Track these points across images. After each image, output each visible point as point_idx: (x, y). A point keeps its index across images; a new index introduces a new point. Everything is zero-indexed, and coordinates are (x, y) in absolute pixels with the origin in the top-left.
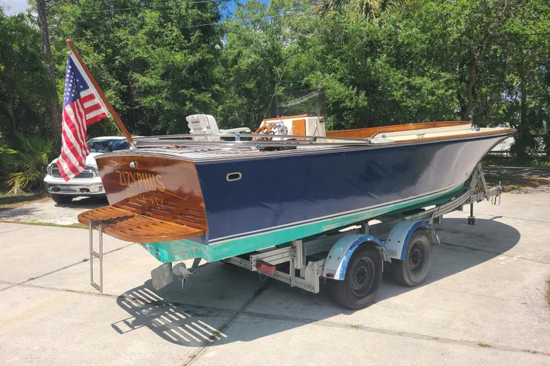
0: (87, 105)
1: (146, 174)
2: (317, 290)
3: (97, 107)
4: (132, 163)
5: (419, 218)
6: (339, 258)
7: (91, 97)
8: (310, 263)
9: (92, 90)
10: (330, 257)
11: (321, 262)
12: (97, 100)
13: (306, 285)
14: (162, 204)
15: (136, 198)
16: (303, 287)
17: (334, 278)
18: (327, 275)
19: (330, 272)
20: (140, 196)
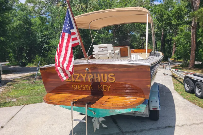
2: (148, 116)
3: (75, 39)
4: (87, 69)
6: (156, 101)
7: (74, 33)
9: (75, 30)
10: (151, 101)
12: (77, 35)
13: (143, 115)
14: (109, 88)
15: (81, 87)
16: (141, 116)
17: (157, 109)
18: (153, 109)
19: (154, 107)
20: (87, 85)
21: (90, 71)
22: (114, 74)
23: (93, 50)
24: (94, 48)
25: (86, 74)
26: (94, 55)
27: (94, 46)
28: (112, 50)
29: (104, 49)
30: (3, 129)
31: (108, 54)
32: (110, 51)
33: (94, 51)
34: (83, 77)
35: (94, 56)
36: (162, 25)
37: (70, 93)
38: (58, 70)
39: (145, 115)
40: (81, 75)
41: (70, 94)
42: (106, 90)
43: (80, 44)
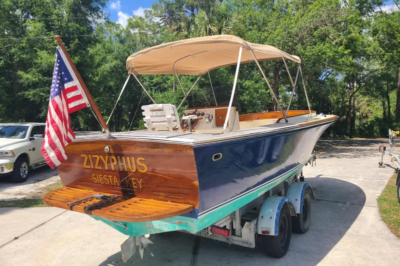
0: (70, 95)
1: (119, 157)
2: (254, 246)
3: (79, 97)
4: (107, 147)
5: (291, 180)
6: (271, 218)
7: (74, 88)
8: (247, 223)
9: (76, 82)
10: (262, 217)
11: (255, 222)
12: (80, 91)
13: (243, 242)
14: (140, 183)
15: (104, 179)
16: (241, 244)
17: (270, 234)
18: (263, 232)
19: (265, 230)
20: (110, 176)
21: (112, 151)
22: (144, 159)
23: (143, 114)
24: (144, 111)
25: (107, 157)
26: (145, 122)
27: (143, 108)
28: (172, 115)
29: (159, 113)
30: (16, 240)
31: (166, 121)
32: (170, 116)
33: (144, 117)
34: (104, 161)
35: (145, 125)
36: (392, 57)
37: (91, 189)
38: (45, 150)
39: (247, 243)
40: (101, 157)
41: (91, 191)
42: (136, 187)
43: (88, 106)
